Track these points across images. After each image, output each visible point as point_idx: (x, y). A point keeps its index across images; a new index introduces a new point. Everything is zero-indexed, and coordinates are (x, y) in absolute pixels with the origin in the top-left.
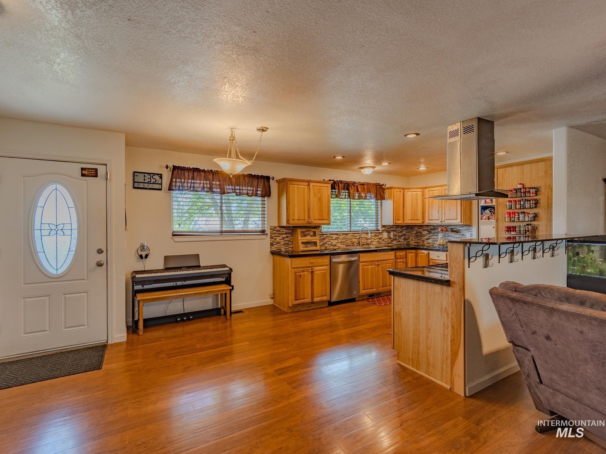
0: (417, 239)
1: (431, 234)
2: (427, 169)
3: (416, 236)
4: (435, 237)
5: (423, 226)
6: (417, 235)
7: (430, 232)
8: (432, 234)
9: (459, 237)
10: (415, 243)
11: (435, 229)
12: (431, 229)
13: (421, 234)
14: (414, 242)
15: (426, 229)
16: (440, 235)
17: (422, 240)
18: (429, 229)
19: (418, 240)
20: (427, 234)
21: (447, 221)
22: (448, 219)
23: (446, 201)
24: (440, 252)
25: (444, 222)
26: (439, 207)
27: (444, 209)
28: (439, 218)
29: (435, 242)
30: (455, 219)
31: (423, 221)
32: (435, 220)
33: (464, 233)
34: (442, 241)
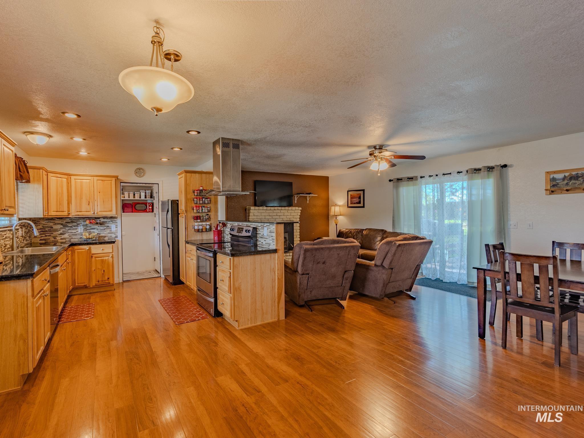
0: (44, 236)
1: (66, 228)
2: (88, 154)
3: (43, 231)
4: (73, 231)
5: (54, 219)
6: (44, 230)
7: (65, 226)
8: (68, 228)
9: (104, 229)
10: (41, 240)
11: (72, 222)
12: (66, 223)
13: (51, 229)
15: (60, 222)
16: (80, 229)
17: (53, 235)
19: (46, 236)
20: (61, 228)
21: (100, 213)
22: (102, 211)
23: (99, 193)
24: (105, 244)
25: (97, 214)
26: (90, 199)
27: (97, 200)
28: (90, 210)
29: (73, 237)
30: (110, 211)
31: (69, 213)
32: (84, 211)
33: (109, 225)
34: (87, 234)
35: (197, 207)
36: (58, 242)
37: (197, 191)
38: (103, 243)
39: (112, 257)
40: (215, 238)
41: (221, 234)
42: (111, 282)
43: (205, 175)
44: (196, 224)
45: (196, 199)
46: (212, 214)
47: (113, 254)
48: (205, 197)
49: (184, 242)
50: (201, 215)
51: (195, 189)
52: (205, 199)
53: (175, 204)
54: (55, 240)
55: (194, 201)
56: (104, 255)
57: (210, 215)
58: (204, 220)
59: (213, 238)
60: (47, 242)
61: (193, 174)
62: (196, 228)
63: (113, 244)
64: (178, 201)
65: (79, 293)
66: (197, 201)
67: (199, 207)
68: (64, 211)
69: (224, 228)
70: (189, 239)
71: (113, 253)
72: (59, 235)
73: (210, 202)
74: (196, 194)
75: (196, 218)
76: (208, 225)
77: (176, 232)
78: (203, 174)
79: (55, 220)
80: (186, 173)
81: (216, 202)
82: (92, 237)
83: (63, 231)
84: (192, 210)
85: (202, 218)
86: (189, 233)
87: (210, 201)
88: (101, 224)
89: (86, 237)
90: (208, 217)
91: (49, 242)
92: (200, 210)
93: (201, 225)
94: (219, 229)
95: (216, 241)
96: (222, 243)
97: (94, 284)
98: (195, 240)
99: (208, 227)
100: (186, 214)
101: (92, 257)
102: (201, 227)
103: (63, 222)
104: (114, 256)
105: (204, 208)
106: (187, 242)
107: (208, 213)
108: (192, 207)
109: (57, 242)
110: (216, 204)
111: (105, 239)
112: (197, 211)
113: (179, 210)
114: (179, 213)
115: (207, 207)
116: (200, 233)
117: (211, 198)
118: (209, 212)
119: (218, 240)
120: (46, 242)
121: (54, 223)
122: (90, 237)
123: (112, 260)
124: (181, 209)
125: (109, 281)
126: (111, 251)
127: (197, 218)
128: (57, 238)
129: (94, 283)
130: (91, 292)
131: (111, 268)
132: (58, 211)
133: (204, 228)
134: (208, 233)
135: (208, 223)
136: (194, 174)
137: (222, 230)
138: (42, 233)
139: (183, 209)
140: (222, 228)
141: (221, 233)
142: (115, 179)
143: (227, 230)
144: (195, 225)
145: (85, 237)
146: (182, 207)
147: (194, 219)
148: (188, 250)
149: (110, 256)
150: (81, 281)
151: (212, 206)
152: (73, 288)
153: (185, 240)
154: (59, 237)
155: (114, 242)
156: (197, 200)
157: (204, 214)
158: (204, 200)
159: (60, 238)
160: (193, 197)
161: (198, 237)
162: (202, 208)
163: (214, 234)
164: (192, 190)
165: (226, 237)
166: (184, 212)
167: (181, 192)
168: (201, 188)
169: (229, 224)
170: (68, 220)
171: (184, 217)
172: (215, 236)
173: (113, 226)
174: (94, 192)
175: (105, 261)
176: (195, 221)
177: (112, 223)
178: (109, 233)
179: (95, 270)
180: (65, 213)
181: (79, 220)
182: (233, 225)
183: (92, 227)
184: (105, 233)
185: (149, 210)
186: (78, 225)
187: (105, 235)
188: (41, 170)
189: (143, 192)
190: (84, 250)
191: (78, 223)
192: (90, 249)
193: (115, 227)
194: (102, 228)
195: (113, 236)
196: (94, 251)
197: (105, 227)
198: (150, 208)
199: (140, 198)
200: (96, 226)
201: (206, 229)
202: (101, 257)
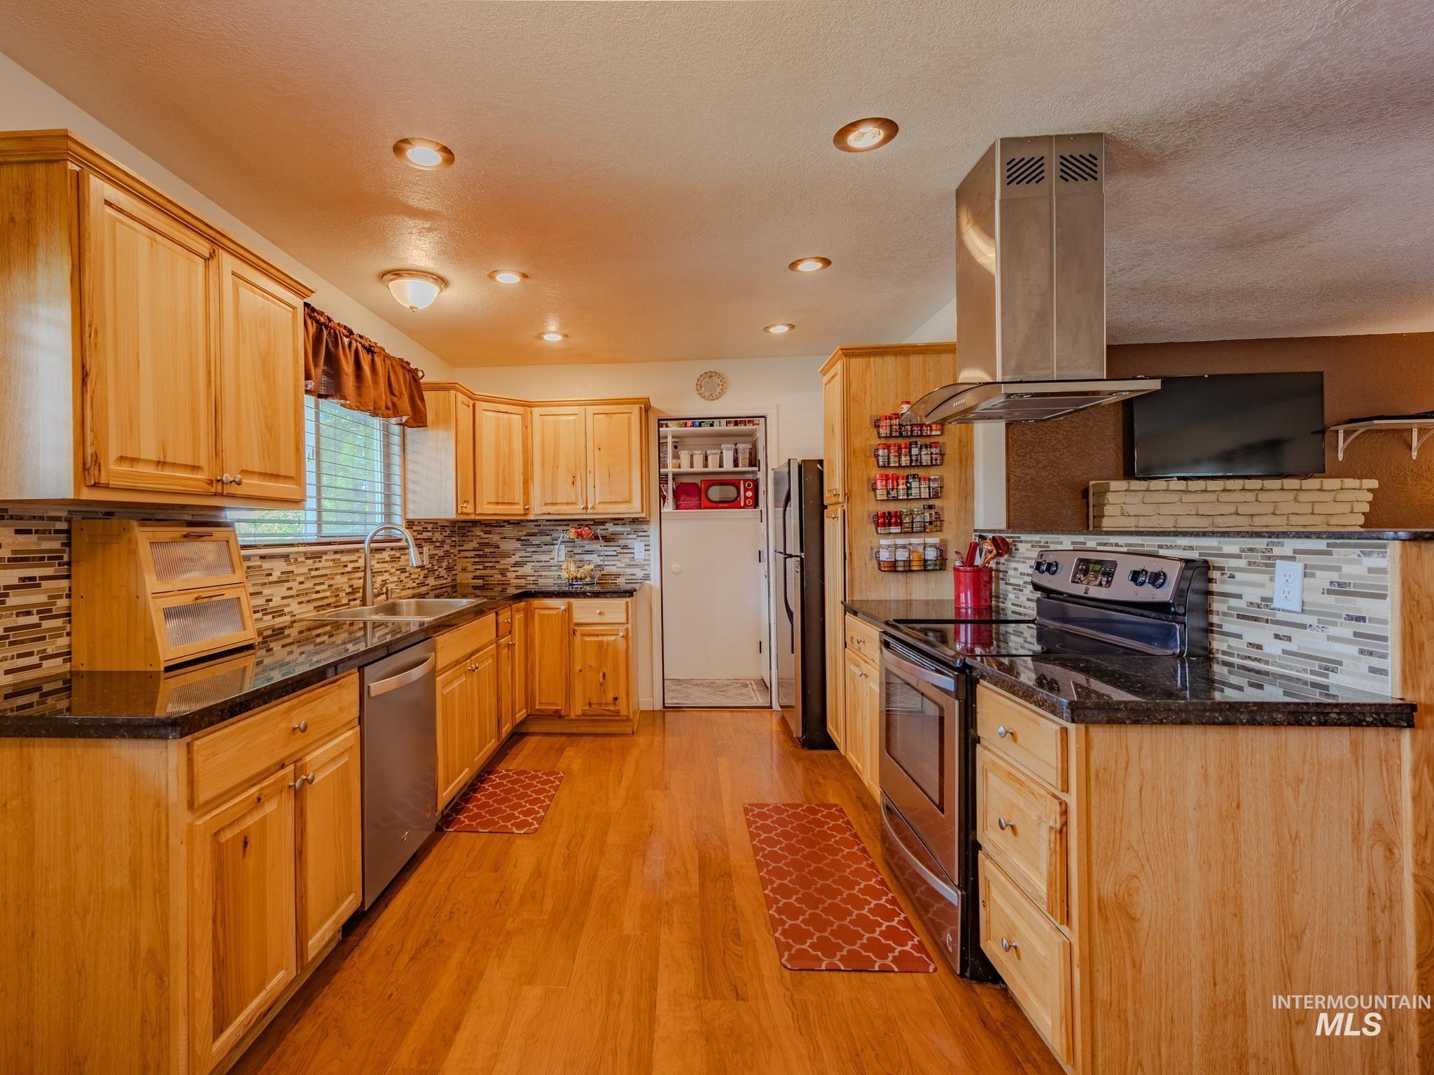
0: (481, 567)
1: (528, 550)
2: (566, 339)
3: (479, 556)
4: (544, 558)
6: (481, 553)
7: (525, 543)
8: (533, 550)
9: (615, 553)
10: (475, 578)
11: (542, 533)
12: (530, 534)
13: (496, 550)
14: (471, 575)
15: (515, 532)
16: (557, 553)
17: (500, 567)
18: (524, 533)
19: (485, 568)
20: (517, 549)
21: (600, 509)
22: (604, 503)
23: (600, 449)
24: (607, 597)
25: (594, 511)
26: (576, 466)
27: (592, 471)
28: (577, 496)
29: (543, 573)
30: (627, 502)
31: (528, 509)
32: (563, 504)
33: (628, 542)
34: (572, 568)
35: (887, 480)
36: (509, 584)
37: (890, 418)
38: (603, 593)
39: (626, 637)
40: (963, 596)
41: (990, 582)
42: (623, 712)
43: (920, 358)
44: (884, 542)
45: (886, 451)
46: (948, 505)
47: (627, 629)
48: (920, 441)
49: (840, 608)
50: (902, 508)
51: (880, 413)
52: (921, 448)
53: (811, 472)
54: (504, 578)
55: (877, 456)
56: (604, 630)
57: (942, 508)
58: (917, 527)
59: (953, 597)
60: (487, 584)
61: (872, 359)
62: (885, 555)
63: (629, 600)
64: (821, 462)
65: (545, 729)
66: (889, 456)
67: (897, 479)
68: (513, 504)
69: (1002, 560)
70: (857, 597)
71: (629, 626)
72: (512, 567)
73: (942, 460)
74: (883, 432)
75: (886, 521)
76: (934, 546)
77: (813, 568)
78: (911, 358)
79: (504, 526)
80: (846, 356)
81: (966, 459)
82: (583, 576)
83: (520, 557)
84: (869, 491)
85: (907, 520)
86: (857, 574)
87: (942, 455)
88: (611, 539)
89: (568, 576)
90: (931, 514)
91: (490, 584)
92: (901, 492)
93: (904, 547)
94: (978, 561)
95: (966, 609)
96: (991, 622)
97: (579, 713)
98: (880, 602)
99: (931, 554)
100: (845, 507)
101: (574, 631)
102: (902, 555)
103: (521, 533)
104: (630, 634)
105: (915, 484)
106: (850, 609)
107: (931, 502)
108: (869, 480)
109: (505, 584)
110: (966, 468)
111: (618, 581)
112: (888, 493)
113: (826, 494)
114: (825, 503)
115: (929, 480)
116: (900, 576)
117: (944, 444)
118: (936, 496)
119: (977, 609)
121: (503, 536)
122: (579, 574)
123: (625, 646)
124: (829, 491)
125: (618, 708)
126: (624, 620)
127: (890, 521)
128: (508, 574)
129: (578, 708)
130: (574, 730)
131: (622, 670)
133: (914, 557)
134: (933, 576)
135: (933, 540)
136: (879, 360)
137: (991, 570)
138: (477, 560)
139: (836, 489)
140: (992, 558)
141: (986, 579)
142: (641, 408)
143: (1016, 569)
144: (880, 547)
145: (565, 575)
146: (834, 483)
147: (878, 525)
148: (852, 638)
149: (623, 634)
150: (548, 698)
151: (947, 473)
152: (528, 715)
153: (841, 598)
154: (513, 571)
155: (630, 593)
156: (889, 453)
157: (916, 507)
158: (915, 451)
159: (514, 575)
160: (875, 441)
161: (893, 591)
162: (907, 482)
163: (958, 582)
164: (868, 417)
165: (1011, 596)
167: (829, 429)
168: (906, 409)
169: (1028, 547)
170: (531, 528)
171: (840, 515)
172: (962, 588)
173: (638, 546)
174: (586, 447)
175: (605, 646)
176: (880, 530)
177: (635, 536)
178: (629, 566)
179: (581, 671)
180: (516, 507)
181: (557, 528)
182: (1049, 547)
183: (588, 548)
184: (619, 564)
185: (745, 502)
186: (555, 542)
187: (618, 570)
188: (453, 392)
189: (728, 449)
190: (555, 612)
191: (555, 535)
192: (569, 609)
193: (643, 548)
194: (610, 550)
195: (639, 573)
196: (578, 617)
197: (618, 549)
198: (749, 494)
199: (721, 466)
200: (595, 546)
201: (925, 561)
202: (597, 635)
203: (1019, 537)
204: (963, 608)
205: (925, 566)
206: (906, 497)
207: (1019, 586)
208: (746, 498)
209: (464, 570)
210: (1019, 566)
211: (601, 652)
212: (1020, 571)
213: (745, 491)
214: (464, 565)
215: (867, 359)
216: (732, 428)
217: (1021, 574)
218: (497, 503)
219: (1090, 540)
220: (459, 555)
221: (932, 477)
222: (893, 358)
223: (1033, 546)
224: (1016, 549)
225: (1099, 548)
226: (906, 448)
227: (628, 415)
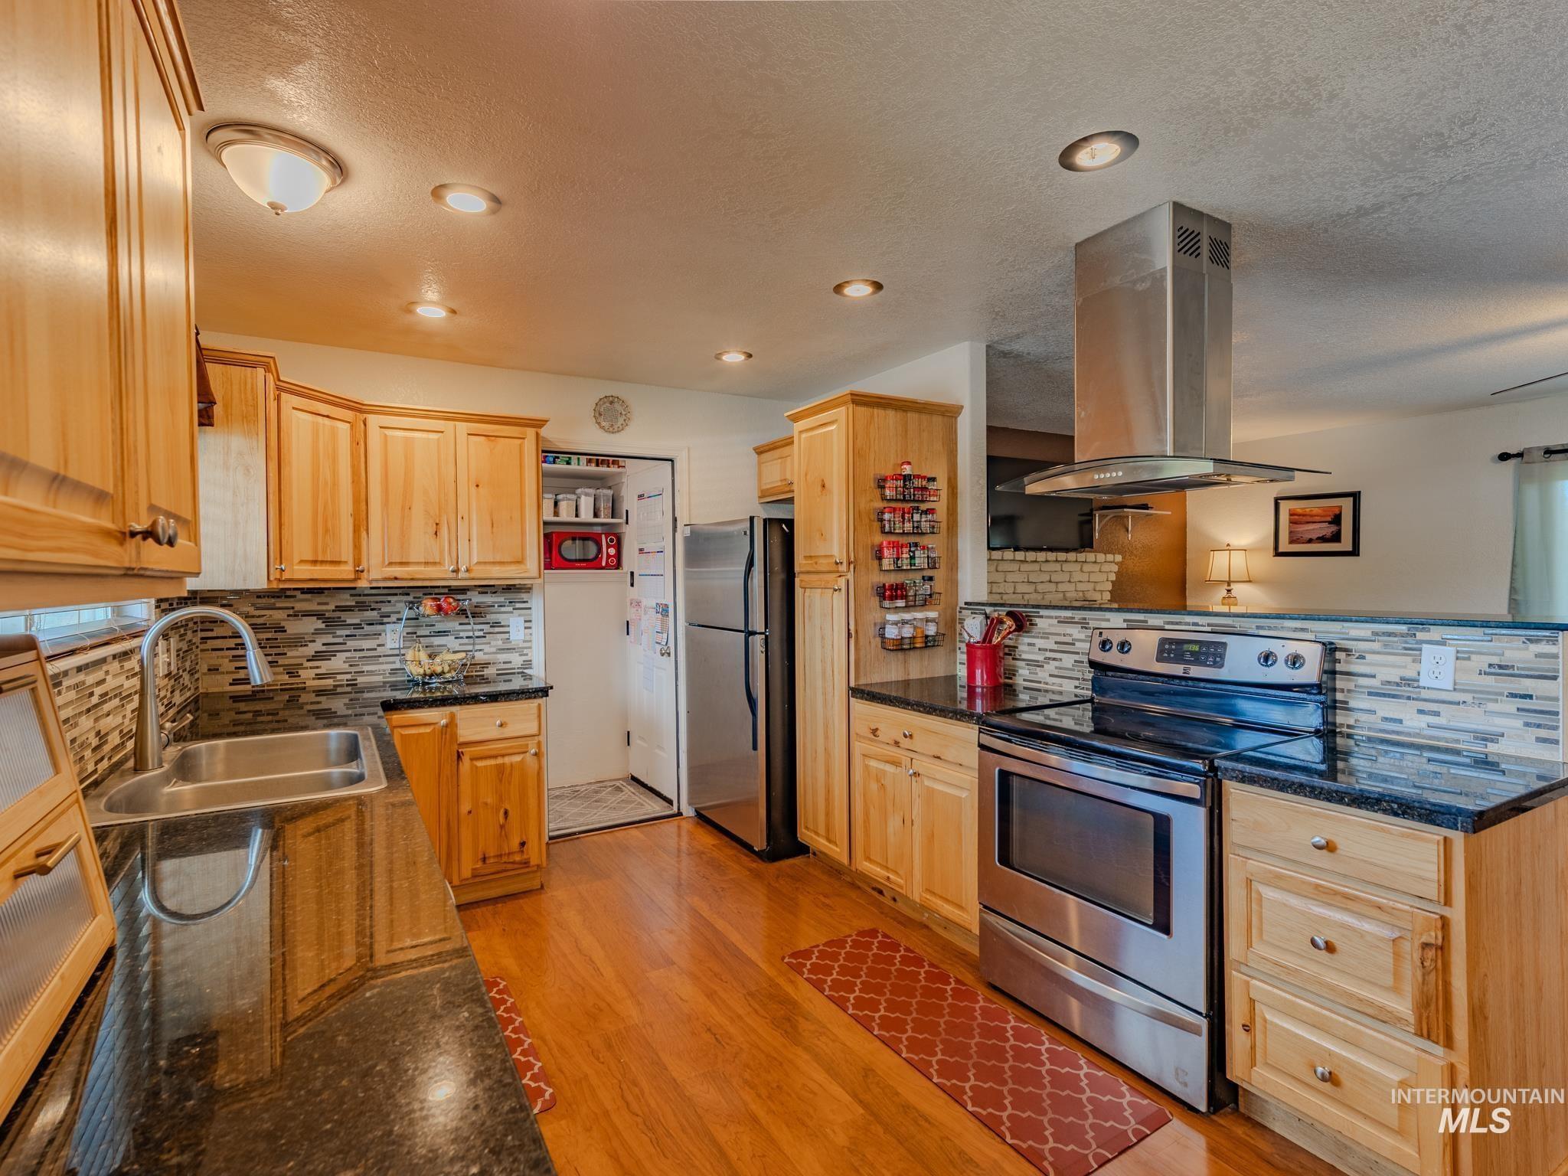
1: (339, 633)
4: (367, 644)
5: (288, 593)
7: (331, 623)
8: (348, 632)
9: (481, 634)
11: (362, 607)
12: (339, 609)
13: (279, 635)
14: (229, 678)
15: (313, 606)
16: (392, 637)
17: (287, 662)
18: (332, 607)
20: (317, 632)
21: (476, 572)
22: (486, 563)
23: (477, 486)
24: (511, 700)
25: (467, 575)
26: (439, 511)
27: (467, 518)
28: (442, 552)
29: (365, 668)
30: (518, 562)
31: (362, 571)
32: (418, 563)
33: (500, 618)
34: (423, 656)
35: (892, 548)
36: (305, 688)
37: (894, 479)
38: (503, 695)
39: (538, 754)
40: (978, 674)
42: (534, 861)
43: (916, 416)
44: (891, 617)
45: (891, 516)
46: (940, 577)
47: (539, 743)
48: (923, 506)
49: (842, 692)
50: (907, 579)
51: (885, 472)
52: (922, 514)
53: (776, 534)
55: (881, 520)
56: (506, 748)
57: (937, 579)
58: (919, 600)
59: (966, 676)
60: (263, 691)
61: (876, 411)
62: (891, 632)
63: (542, 701)
64: (787, 521)
66: (894, 522)
67: (902, 547)
68: (339, 563)
70: (862, 681)
71: (540, 739)
72: (308, 661)
73: (939, 528)
74: (887, 494)
75: (891, 593)
76: (934, 621)
78: (909, 415)
79: (294, 596)
80: (850, 402)
81: (953, 528)
82: (447, 669)
83: (324, 644)
84: (872, 559)
85: (911, 593)
86: (862, 653)
87: (936, 522)
88: (477, 613)
89: (421, 671)
90: (931, 586)
91: (268, 690)
92: (905, 561)
93: (909, 622)
94: (994, 637)
95: (982, 688)
97: (467, 872)
98: (882, 684)
99: (932, 630)
100: (849, 577)
101: (459, 756)
102: (908, 632)
103: (324, 608)
104: (544, 750)
105: (920, 554)
106: (853, 695)
107: (930, 573)
108: (874, 547)
109: (298, 689)
110: (952, 535)
111: (486, 672)
112: (893, 563)
113: (799, 560)
114: (796, 571)
115: (928, 549)
116: (906, 655)
117: (937, 511)
118: (934, 566)
119: (993, 687)
120: (258, 692)
121: (291, 612)
122: (439, 669)
123: (536, 766)
124: (811, 558)
125: (525, 856)
126: (534, 731)
127: (894, 593)
128: (301, 672)
131: (532, 801)
132: (320, 559)
133: (918, 633)
134: (927, 653)
135: (933, 614)
136: (881, 413)
140: (1009, 634)
141: (1001, 655)
144: (885, 623)
145: (417, 671)
146: (823, 547)
147: (882, 598)
148: (873, 730)
149: (533, 751)
151: (940, 542)
153: (844, 683)
154: (311, 668)
155: (544, 692)
156: (893, 518)
157: (918, 578)
158: (916, 517)
159: (312, 673)
160: (879, 504)
161: (893, 673)
162: (910, 551)
163: (972, 659)
164: (872, 476)
166: (843, 568)
168: (907, 470)
170: (347, 600)
172: (976, 664)
173: (515, 623)
174: (456, 482)
175: (509, 770)
176: (887, 604)
177: (510, 609)
178: (501, 650)
179: (470, 812)
180: (343, 567)
181: (389, 598)
182: (1088, 623)
183: (439, 627)
184: (487, 649)
185: (607, 562)
186: (386, 620)
187: (486, 657)
188: (261, 371)
189: (587, 495)
190: (428, 730)
191: (385, 609)
192: (451, 724)
193: (522, 625)
194: (474, 628)
195: (517, 660)
196: (465, 733)
197: (486, 628)
198: (612, 551)
199: (577, 516)
200: (453, 625)
201: (927, 637)
202: (495, 757)
203: (1038, 612)
204: (978, 687)
205: (926, 643)
206: (909, 567)
207: (1038, 661)
208: (609, 556)
209: (213, 670)
210: (1040, 643)
211: (501, 781)
212: (1038, 646)
213: (608, 548)
214: (215, 662)
215: (871, 410)
216: (593, 468)
217: (1039, 649)
218: (315, 562)
219: (1150, 618)
220: (202, 647)
221: (930, 546)
222: (893, 412)
223: (1059, 622)
224: (1031, 624)
225: (1167, 627)
226: (909, 513)
227: (519, 441)
